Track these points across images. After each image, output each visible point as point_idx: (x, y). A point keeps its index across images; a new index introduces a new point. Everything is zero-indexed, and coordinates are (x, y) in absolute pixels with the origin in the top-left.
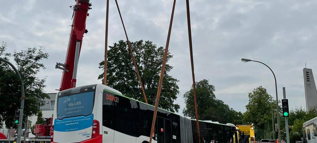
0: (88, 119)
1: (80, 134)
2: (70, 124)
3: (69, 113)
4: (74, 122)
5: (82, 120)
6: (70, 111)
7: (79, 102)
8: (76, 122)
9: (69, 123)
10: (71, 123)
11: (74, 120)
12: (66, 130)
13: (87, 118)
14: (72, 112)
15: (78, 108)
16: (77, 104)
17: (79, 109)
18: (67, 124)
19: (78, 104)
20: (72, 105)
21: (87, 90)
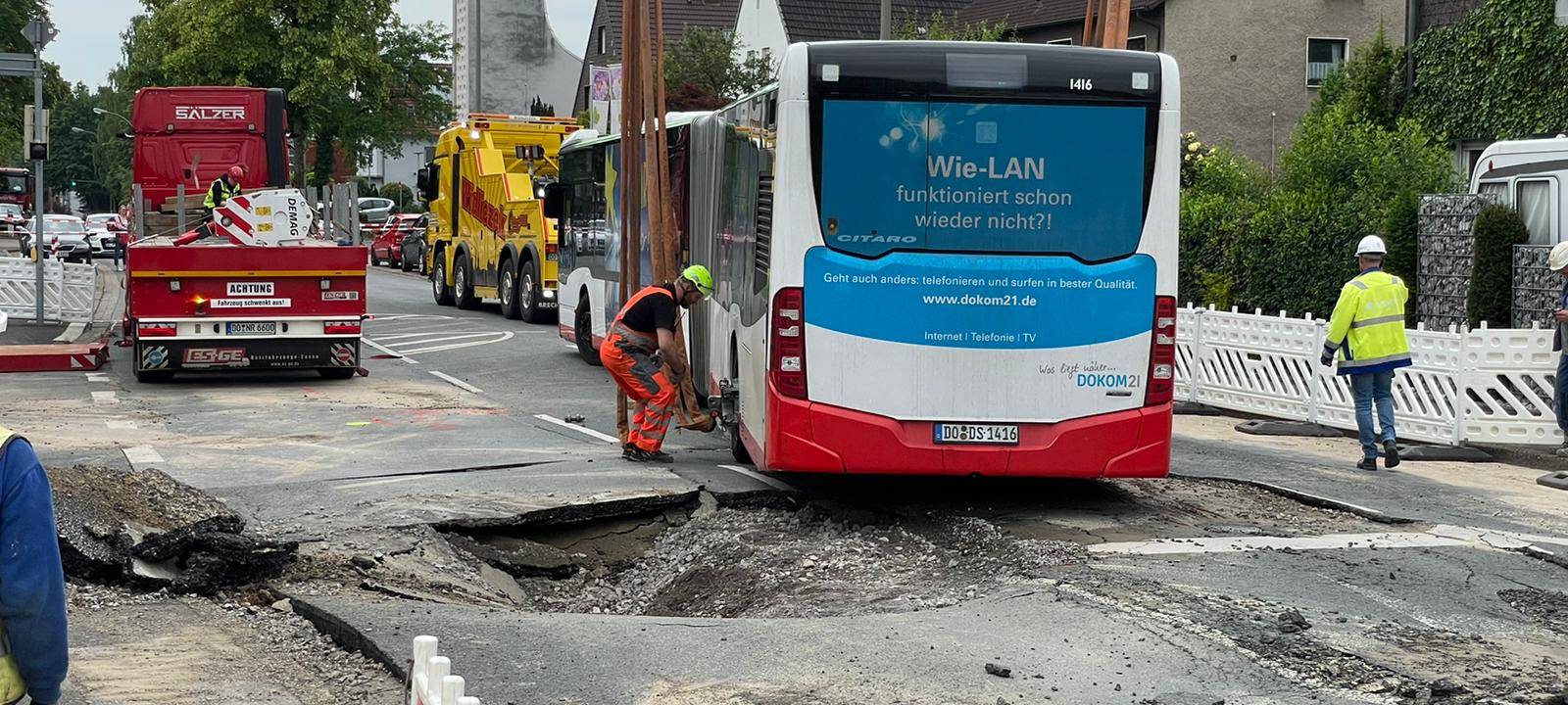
0: (1113, 285)
1: (1051, 371)
2: (966, 300)
3: (943, 221)
4: (1000, 292)
5: (1068, 284)
6: (949, 209)
7: (1029, 161)
8: (1022, 293)
9: (958, 291)
10: (972, 291)
11: (999, 274)
12: (927, 336)
13: (1107, 278)
14: (966, 222)
15: (1021, 198)
16: (1009, 172)
17: (1027, 211)
18: (940, 300)
19: (1018, 172)
20: (969, 170)
21: (1089, 86)
